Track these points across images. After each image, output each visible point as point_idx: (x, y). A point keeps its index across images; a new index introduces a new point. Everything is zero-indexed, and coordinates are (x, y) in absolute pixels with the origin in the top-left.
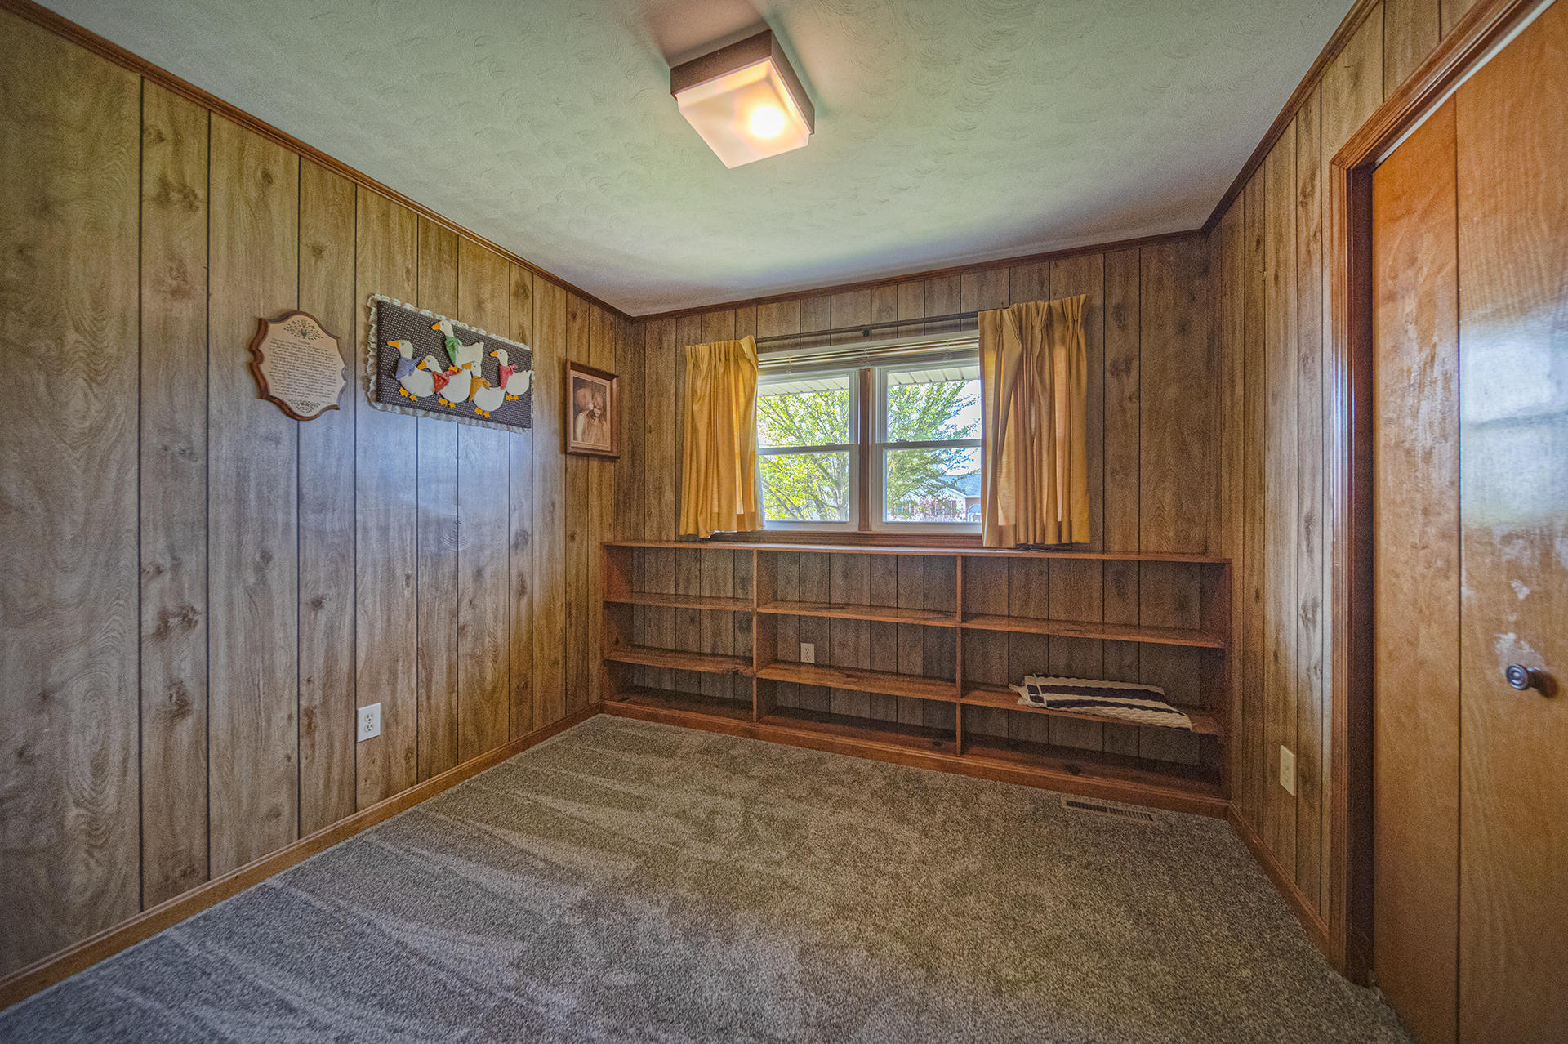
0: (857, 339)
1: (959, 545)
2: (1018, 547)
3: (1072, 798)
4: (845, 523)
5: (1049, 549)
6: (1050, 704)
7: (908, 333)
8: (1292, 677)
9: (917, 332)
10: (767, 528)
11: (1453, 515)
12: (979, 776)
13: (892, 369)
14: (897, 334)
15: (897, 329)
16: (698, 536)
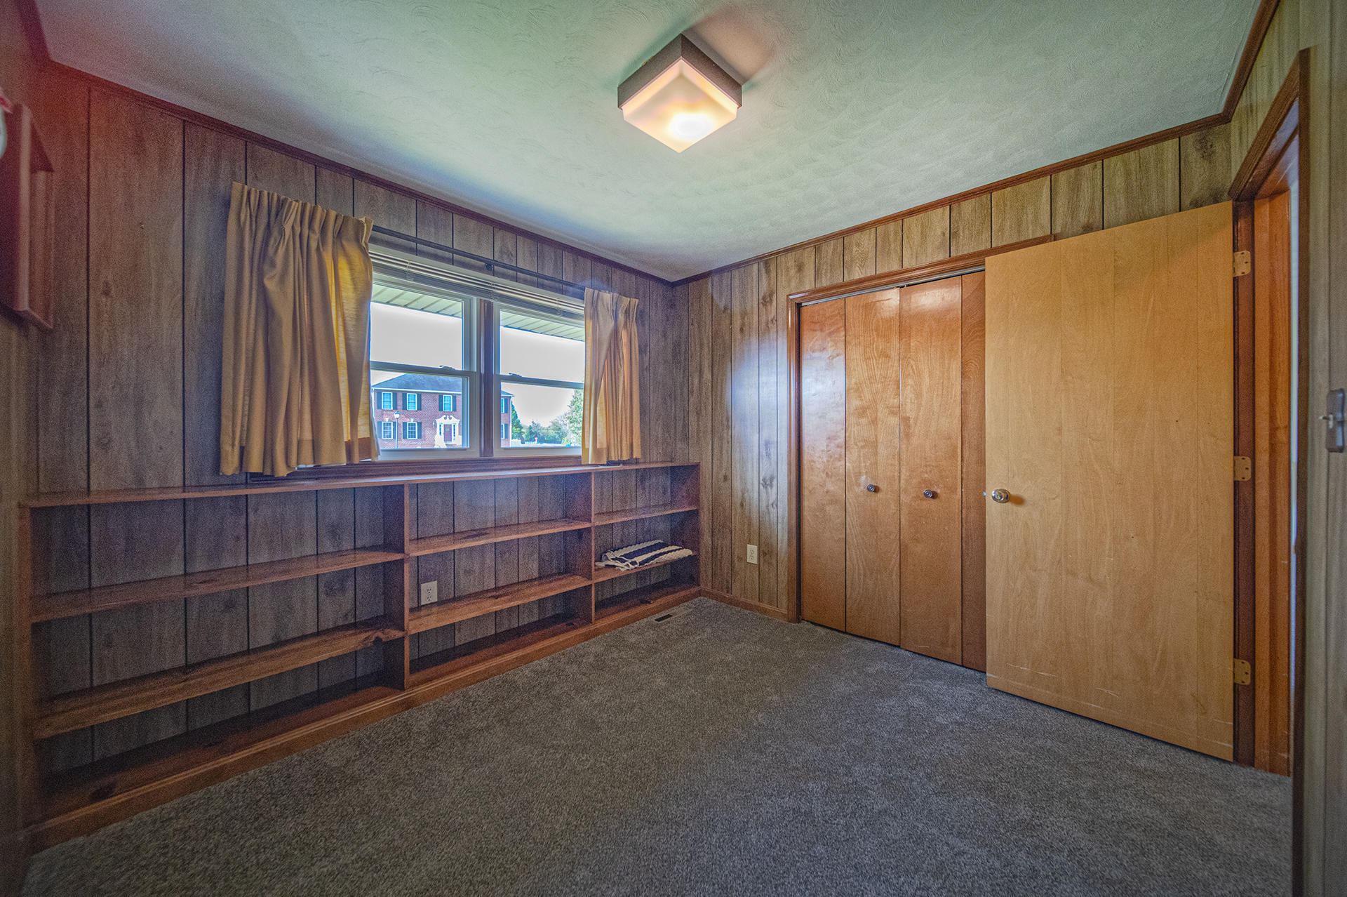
0: (479, 269)
1: (563, 464)
2: (610, 463)
3: (658, 616)
4: (465, 450)
5: (624, 463)
6: (640, 564)
7: (525, 282)
8: (755, 510)
9: (532, 284)
10: (381, 458)
11: (843, 439)
12: (608, 631)
13: (506, 307)
14: (516, 279)
15: (516, 274)
16: (273, 476)
